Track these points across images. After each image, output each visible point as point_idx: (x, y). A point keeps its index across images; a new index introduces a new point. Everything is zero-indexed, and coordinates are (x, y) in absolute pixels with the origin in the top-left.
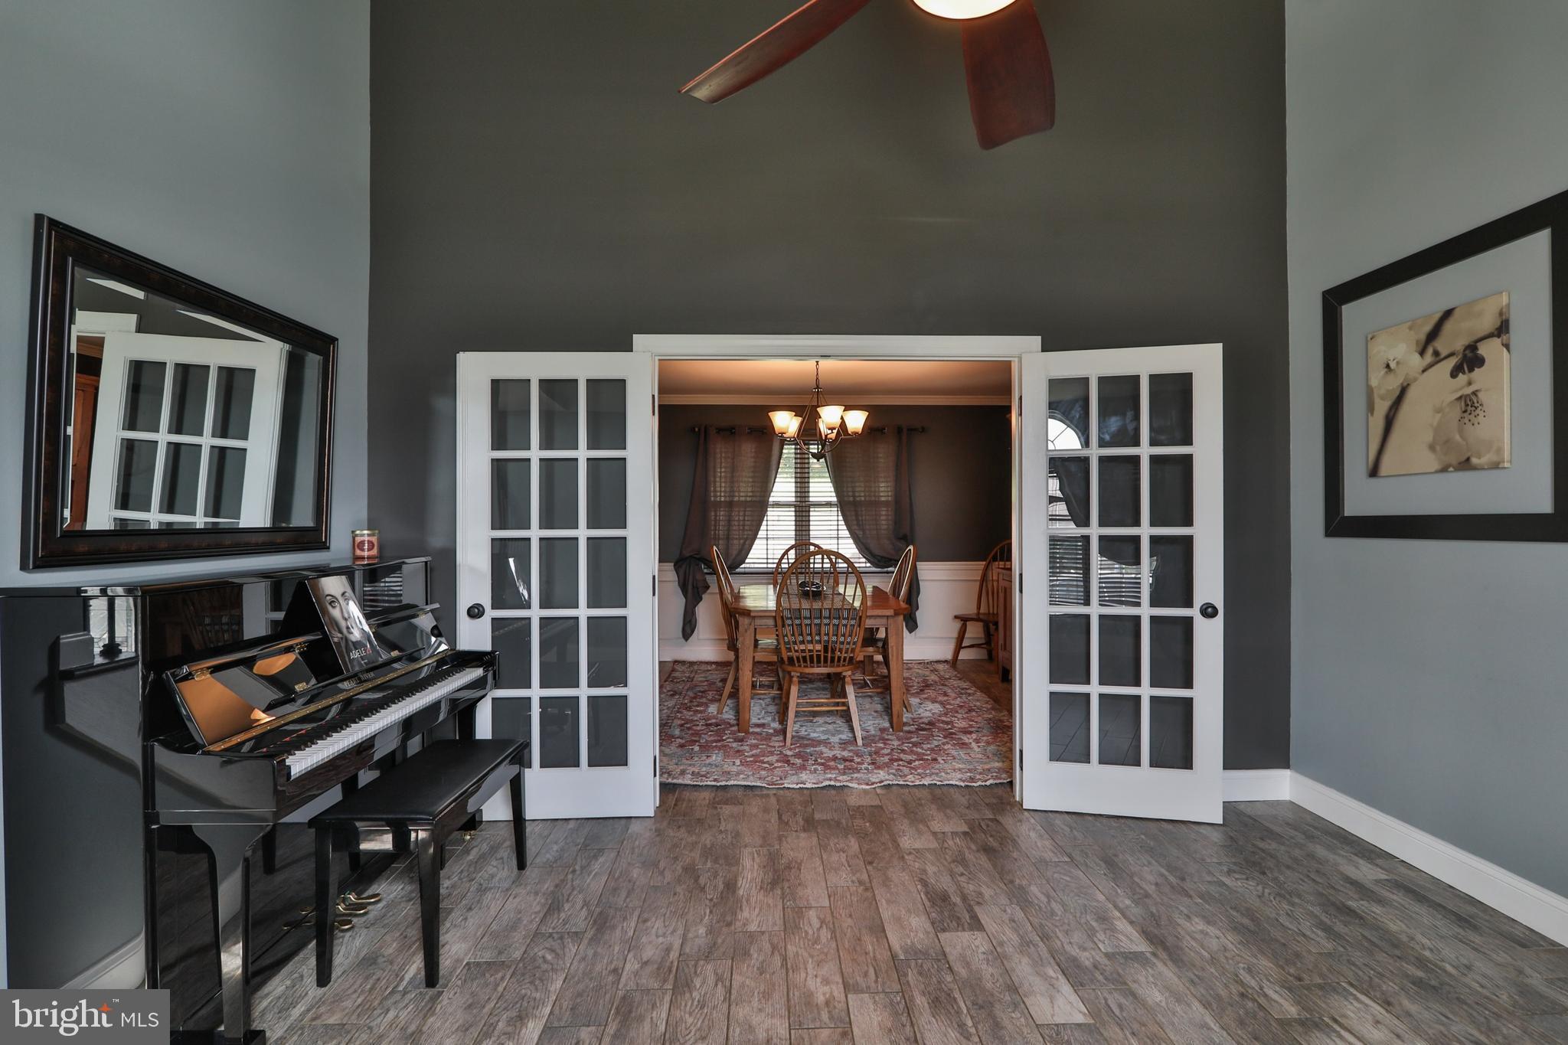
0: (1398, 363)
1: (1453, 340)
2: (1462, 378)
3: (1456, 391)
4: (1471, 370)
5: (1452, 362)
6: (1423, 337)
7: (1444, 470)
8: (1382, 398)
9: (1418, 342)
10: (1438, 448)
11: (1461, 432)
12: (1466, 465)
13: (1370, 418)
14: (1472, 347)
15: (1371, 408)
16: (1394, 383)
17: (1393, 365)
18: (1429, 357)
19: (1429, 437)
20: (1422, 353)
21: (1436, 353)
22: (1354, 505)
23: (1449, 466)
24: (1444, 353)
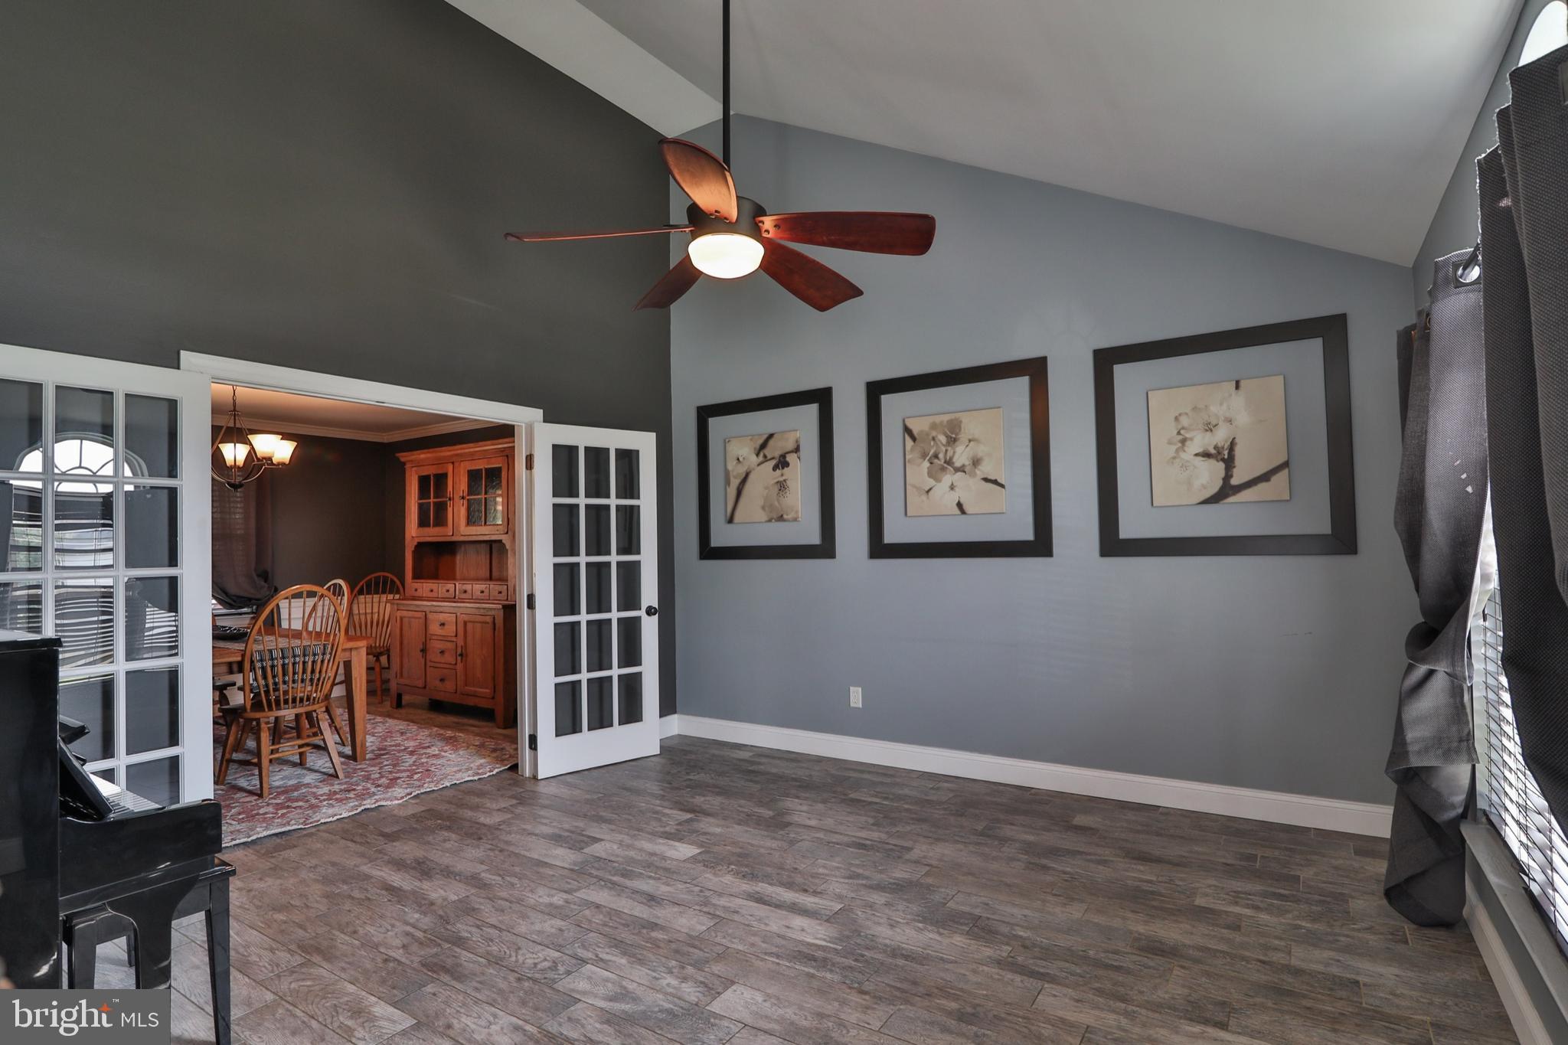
0: (744, 458)
1: (774, 450)
2: (778, 472)
3: (775, 479)
4: (783, 468)
5: (773, 462)
6: (758, 447)
7: (770, 521)
8: (735, 477)
9: (755, 449)
10: (767, 509)
11: (778, 501)
12: (781, 518)
13: (728, 490)
14: (783, 456)
15: (728, 482)
16: (741, 470)
17: (741, 459)
18: (761, 458)
19: (761, 502)
20: (757, 455)
21: (765, 456)
22: (717, 540)
23: (772, 519)
24: (769, 457)
